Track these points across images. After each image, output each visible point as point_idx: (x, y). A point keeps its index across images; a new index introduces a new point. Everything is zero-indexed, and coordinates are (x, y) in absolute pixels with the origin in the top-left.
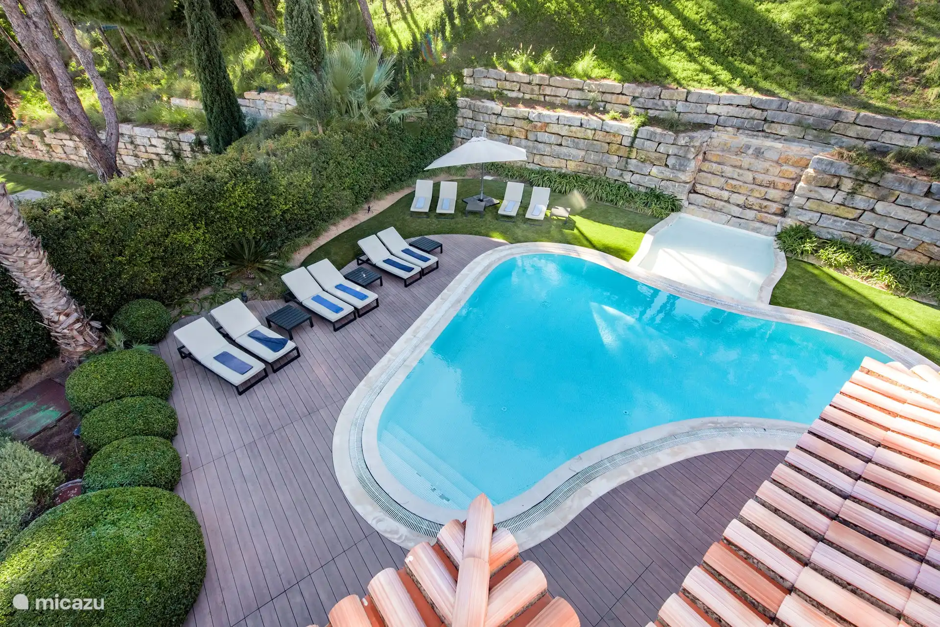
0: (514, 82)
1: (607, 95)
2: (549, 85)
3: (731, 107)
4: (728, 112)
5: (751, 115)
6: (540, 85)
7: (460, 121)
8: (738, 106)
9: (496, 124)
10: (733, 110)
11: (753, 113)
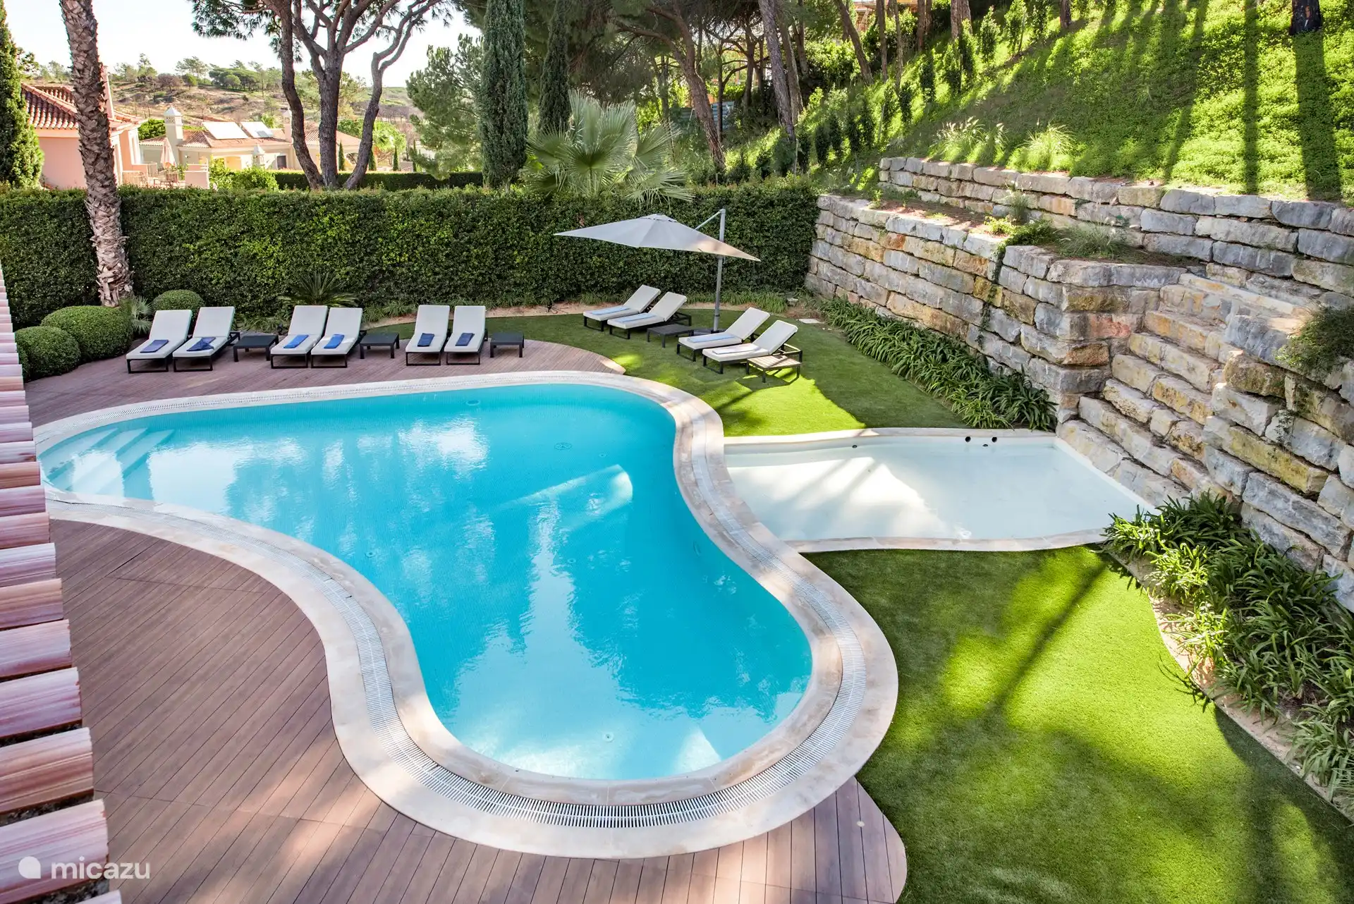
0: (931, 176)
1: (1046, 198)
2: (972, 181)
3: (1235, 222)
4: (1228, 233)
5: (1268, 239)
6: (961, 181)
7: (820, 230)
8: (1250, 219)
9: (853, 236)
10: (1239, 229)
11: (1273, 235)
